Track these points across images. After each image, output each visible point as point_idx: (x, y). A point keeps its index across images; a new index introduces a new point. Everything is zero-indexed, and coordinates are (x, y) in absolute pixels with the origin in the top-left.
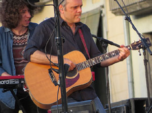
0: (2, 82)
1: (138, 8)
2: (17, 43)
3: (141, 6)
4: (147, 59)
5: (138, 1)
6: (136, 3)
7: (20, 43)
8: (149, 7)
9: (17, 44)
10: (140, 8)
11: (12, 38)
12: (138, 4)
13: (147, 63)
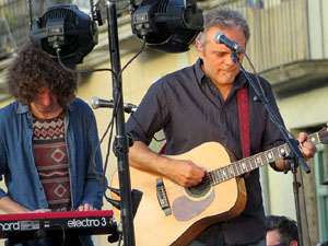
0: (7, 227)
1: (282, 78)
2: (41, 135)
3: (287, 74)
4: (298, 180)
5: (282, 63)
6: (278, 68)
7: (48, 135)
8: (305, 76)
9: (41, 138)
10: (287, 78)
11: (30, 127)
12: (281, 69)
13: (300, 189)
